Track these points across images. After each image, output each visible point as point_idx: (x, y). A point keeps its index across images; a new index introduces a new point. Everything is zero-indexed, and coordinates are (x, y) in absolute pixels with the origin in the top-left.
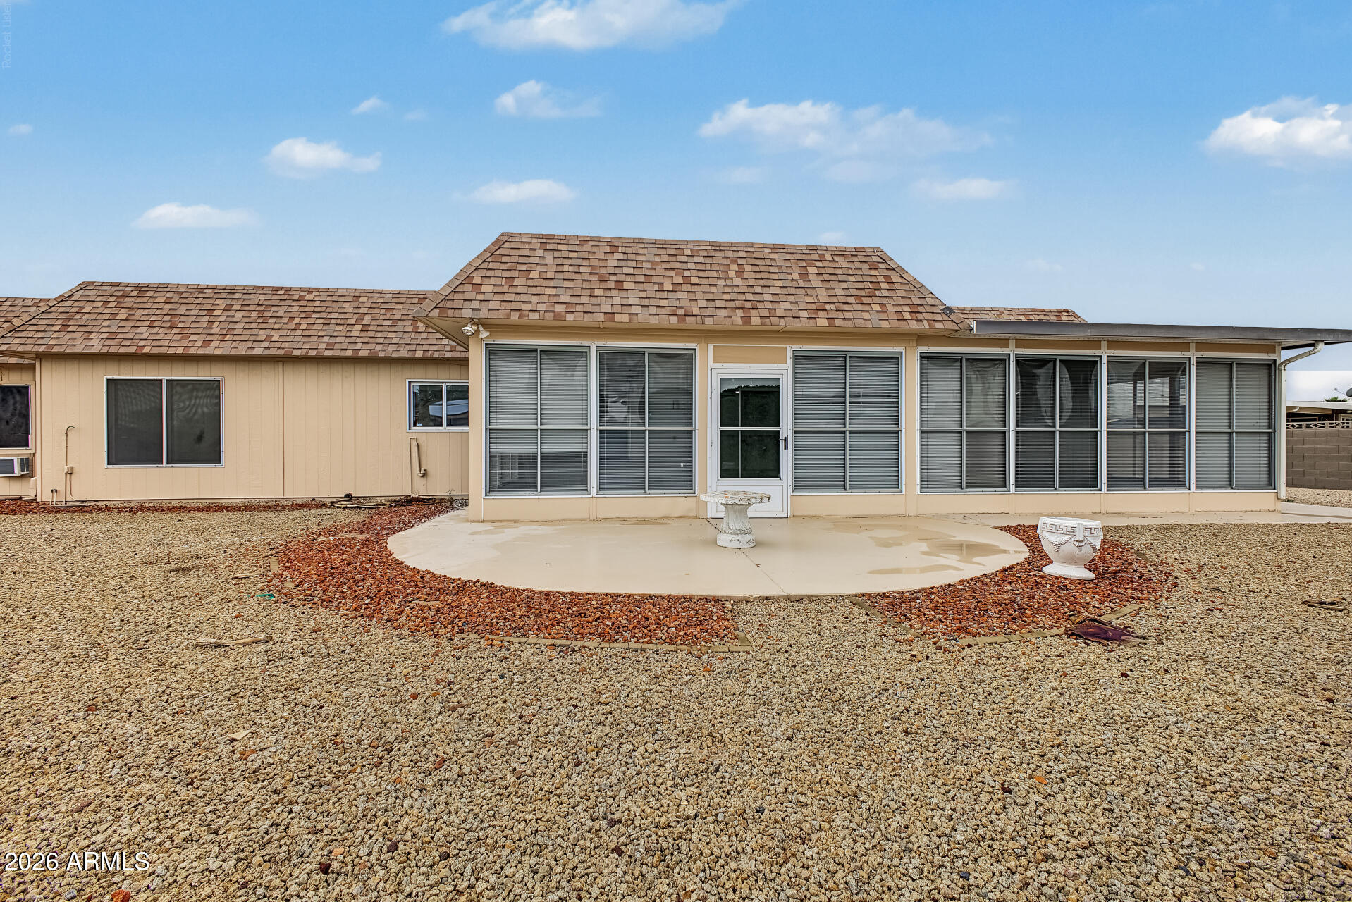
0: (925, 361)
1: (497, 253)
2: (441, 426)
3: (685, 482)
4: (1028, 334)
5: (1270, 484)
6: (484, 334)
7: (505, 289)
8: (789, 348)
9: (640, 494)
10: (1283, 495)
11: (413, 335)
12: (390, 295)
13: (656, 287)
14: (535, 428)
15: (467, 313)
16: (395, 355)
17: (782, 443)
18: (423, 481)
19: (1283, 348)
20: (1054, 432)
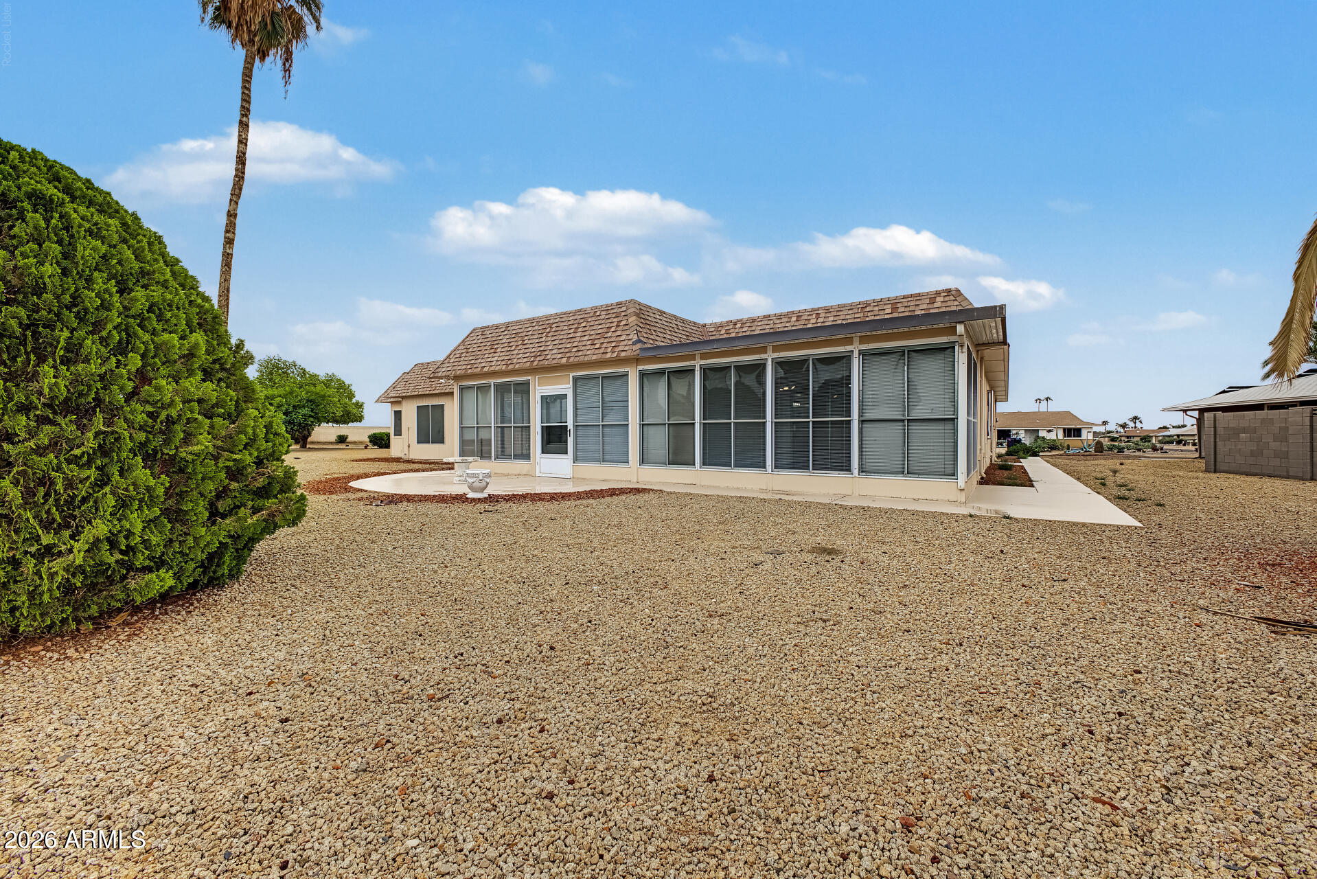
3: (526, 456)
4: (708, 349)
5: (953, 473)
8: (571, 374)
9: (509, 461)
17: (568, 433)
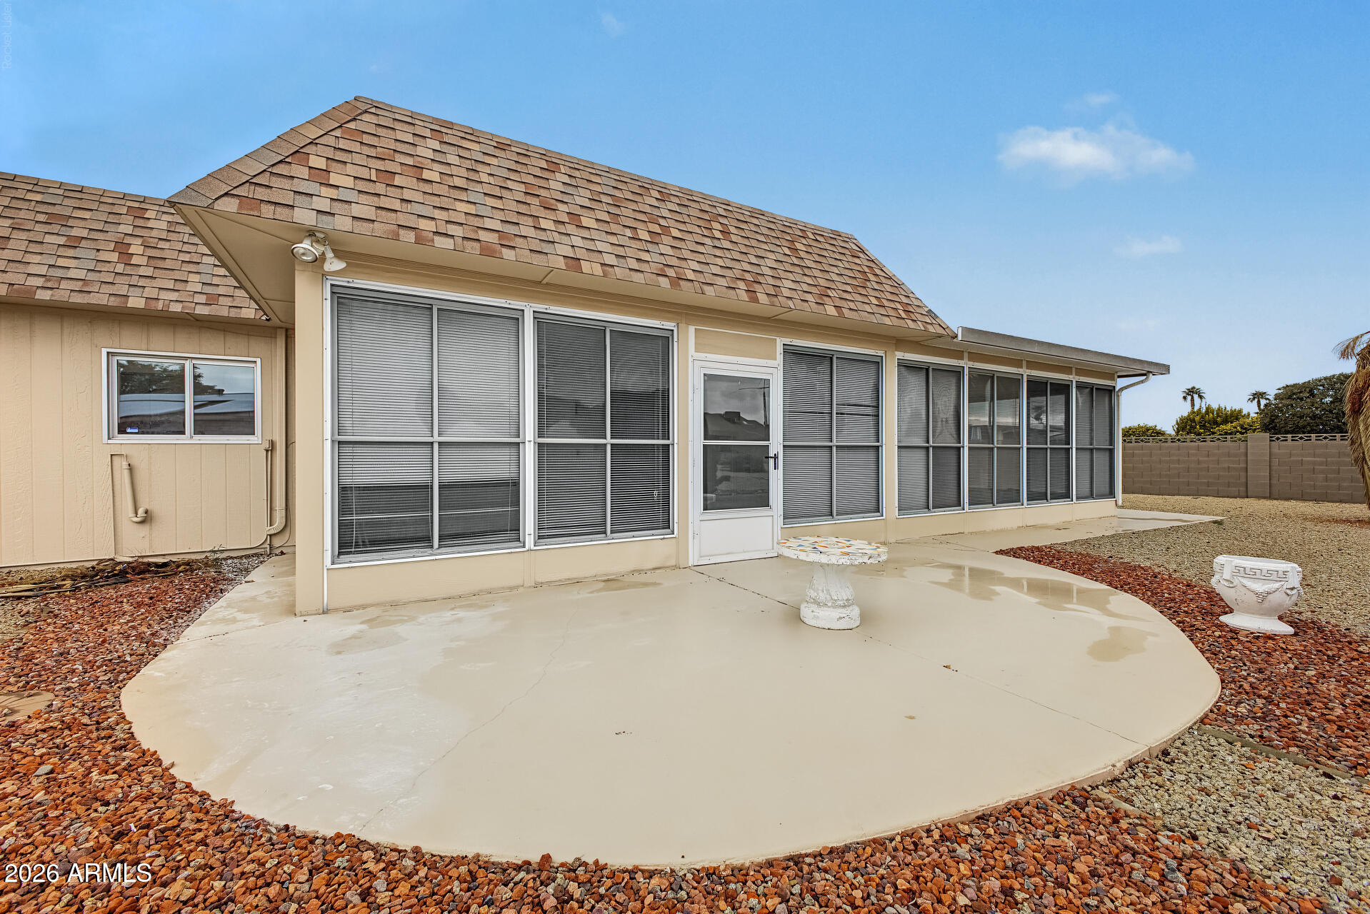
0: (903, 369)
1: (352, 125)
2: (183, 433)
5: (1111, 494)
6: (334, 265)
7: (380, 188)
8: (778, 340)
9: (598, 541)
10: (1120, 503)
11: (120, 268)
12: (61, 192)
13: (628, 233)
14: (430, 440)
15: (305, 217)
16: (78, 299)
17: (771, 462)
18: (144, 529)
19: (1119, 377)
20: (992, 449)
